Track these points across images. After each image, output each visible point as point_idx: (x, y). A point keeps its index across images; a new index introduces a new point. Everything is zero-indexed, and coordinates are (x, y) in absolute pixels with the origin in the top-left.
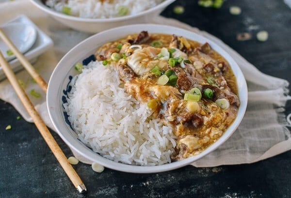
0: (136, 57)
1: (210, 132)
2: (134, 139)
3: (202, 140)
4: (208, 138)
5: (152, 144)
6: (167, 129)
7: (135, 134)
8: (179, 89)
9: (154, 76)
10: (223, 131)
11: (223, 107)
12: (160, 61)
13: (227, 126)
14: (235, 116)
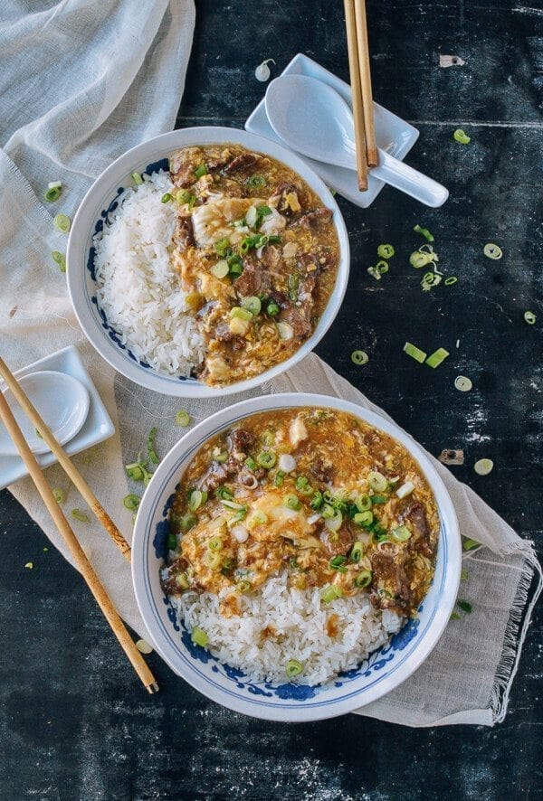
0: (205, 214)
1: (248, 364)
2: (153, 335)
3: (232, 372)
4: (242, 372)
5: (174, 347)
6: (198, 339)
7: (158, 329)
8: (237, 290)
9: (214, 255)
10: (267, 368)
11: (282, 335)
12: (234, 231)
13: (275, 363)
14: (293, 353)
